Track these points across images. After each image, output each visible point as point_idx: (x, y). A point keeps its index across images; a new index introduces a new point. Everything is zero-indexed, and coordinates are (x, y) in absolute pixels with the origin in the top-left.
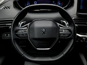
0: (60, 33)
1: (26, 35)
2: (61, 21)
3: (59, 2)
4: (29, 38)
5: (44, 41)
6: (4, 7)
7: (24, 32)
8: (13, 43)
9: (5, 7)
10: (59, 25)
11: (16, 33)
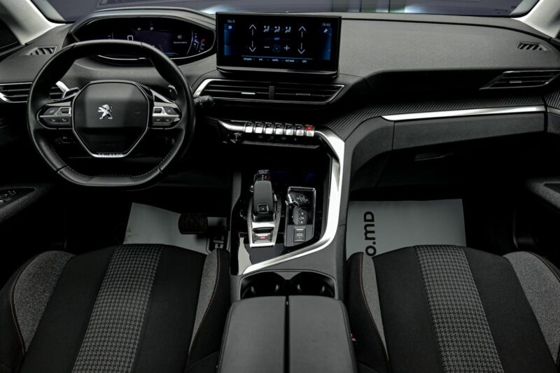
0: (154, 115)
1: (67, 121)
2: (170, 86)
3: (194, 38)
4: (73, 128)
5: (107, 136)
6: (36, 49)
7: (63, 113)
8: (35, 142)
9: (41, 49)
10: (155, 97)
11: (41, 116)
